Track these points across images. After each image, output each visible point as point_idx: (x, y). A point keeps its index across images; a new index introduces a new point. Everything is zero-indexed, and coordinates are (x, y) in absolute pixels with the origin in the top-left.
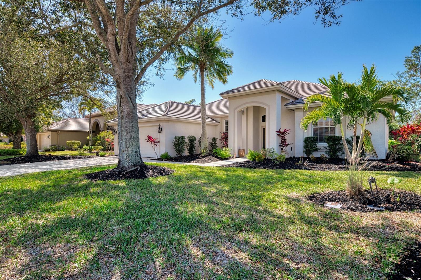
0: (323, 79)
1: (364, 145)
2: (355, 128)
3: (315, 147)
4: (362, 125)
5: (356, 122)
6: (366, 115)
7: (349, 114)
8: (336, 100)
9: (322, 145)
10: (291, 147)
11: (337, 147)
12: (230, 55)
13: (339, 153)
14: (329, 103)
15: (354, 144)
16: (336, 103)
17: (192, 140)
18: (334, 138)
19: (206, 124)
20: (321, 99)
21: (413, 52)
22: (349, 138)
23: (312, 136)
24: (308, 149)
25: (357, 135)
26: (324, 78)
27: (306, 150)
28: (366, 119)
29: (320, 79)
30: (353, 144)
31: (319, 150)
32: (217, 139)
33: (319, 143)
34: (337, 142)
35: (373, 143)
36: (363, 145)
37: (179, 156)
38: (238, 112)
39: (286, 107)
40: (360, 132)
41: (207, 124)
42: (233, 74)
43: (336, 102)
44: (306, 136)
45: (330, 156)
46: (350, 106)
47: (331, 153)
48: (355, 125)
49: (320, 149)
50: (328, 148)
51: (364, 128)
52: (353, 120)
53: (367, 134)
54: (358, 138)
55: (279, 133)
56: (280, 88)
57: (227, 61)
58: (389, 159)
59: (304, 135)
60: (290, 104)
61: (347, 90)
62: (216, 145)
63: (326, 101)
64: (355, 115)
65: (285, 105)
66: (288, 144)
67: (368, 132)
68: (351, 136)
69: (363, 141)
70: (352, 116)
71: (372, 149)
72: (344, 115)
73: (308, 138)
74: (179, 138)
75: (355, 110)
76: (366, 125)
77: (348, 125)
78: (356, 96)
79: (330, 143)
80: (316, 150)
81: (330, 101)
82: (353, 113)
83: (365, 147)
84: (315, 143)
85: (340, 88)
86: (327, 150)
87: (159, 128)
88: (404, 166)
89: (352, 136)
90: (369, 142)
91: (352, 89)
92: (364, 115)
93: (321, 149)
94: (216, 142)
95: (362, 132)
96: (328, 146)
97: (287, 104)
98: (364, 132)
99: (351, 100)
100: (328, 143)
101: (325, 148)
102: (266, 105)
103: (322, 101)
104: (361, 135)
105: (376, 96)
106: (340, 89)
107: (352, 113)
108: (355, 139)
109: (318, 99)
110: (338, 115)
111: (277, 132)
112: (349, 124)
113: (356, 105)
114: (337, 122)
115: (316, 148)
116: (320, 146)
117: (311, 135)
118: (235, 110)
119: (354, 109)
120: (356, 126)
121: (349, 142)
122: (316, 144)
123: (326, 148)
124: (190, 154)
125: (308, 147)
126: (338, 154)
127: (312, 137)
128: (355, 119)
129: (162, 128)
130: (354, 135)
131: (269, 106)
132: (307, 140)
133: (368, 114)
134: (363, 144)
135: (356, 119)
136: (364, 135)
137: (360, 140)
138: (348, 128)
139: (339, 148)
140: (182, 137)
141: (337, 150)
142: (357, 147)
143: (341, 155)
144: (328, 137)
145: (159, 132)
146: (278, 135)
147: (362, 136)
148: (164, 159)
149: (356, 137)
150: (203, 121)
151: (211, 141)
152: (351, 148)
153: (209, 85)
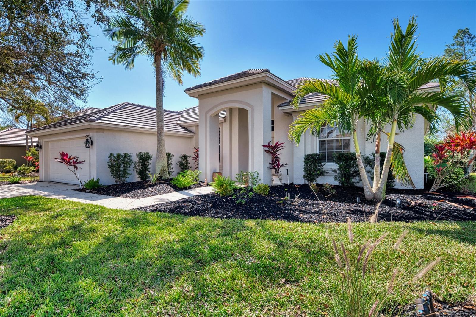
0: (325, 55)
1: (392, 168)
2: (378, 139)
3: (320, 170)
4: (389, 134)
5: (379, 129)
6: (396, 117)
7: (369, 115)
8: (347, 91)
9: (331, 166)
10: (287, 170)
11: (353, 170)
12: (200, 32)
13: (355, 180)
14: (334, 95)
15: (377, 166)
16: (345, 96)
17: (144, 159)
18: (347, 156)
19: (163, 134)
20: (321, 89)
21: (456, 37)
22: (370, 156)
23: (318, 153)
24: (310, 173)
25: (380, 151)
26: (327, 54)
27: (308, 174)
28: (395, 124)
29: (320, 56)
30: (375, 166)
31: (325, 174)
32: (190, 156)
33: (327, 164)
34: (352, 163)
35: (407, 164)
36: (390, 168)
37: (118, 183)
38: (211, 117)
39: (280, 108)
40: (387, 147)
41: (165, 135)
42: (204, 59)
43: (346, 93)
44: (309, 152)
45: (341, 184)
46: (369, 102)
47: (343, 179)
48: (378, 133)
49: (327, 173)
50: (338, 172)
51: (393, 139)
52: (376, 127)
53: (398, 149)
54: (383, 155)
55: (267, 149)
56: (267, 77)
57: (196, 40)
58: (431, 191)
59: (306, 151)
60: (286, 104)
61: (365, 73)
62: (189, 165)
63: (330, 93)
64: (378, 118)
65: (278, 106)
66: (282, 166)
67: (399, 145)
68: (372, 153)
69: (391, 161)
70: (373, 120)
71: (406, 174)
72: (359, 117)
73: (309, 155)
74: (119, 156)
75: (379, 109)
76: (396, 134)
77: (368, 135)
78: (378, 82)
79: (341, 164)
80: (322, 174)
81: (336, 92)
82: (375, 113)
83: (394, 170)
84: (320, 163)
85: (352, 69)
86: (337, 174)
87: (87, 141)
88: (461, 207)
89: (374, 152)
90: (401, 163)
91: (373, 70)
92: (393, 117)
93: (330, 172)
94: (189, 162)
95: (390, 145)
96: (338, 169)
97: (281, 105)
98: (392, 146)
99: (370, 90)
100: (339, 164)
101: (334, 171)
102: (248, 105)
103: (324, 93)
104: (387, 152)
105: (414, 80)
106: (352, 71)
107: (373, 114)
108: (378, 157)
109: (315, 89)
110: (347, 116)
111: (264, 146)
112: (370, 134)
113: (380, 99)
114: (346, 128)
115: (322, 171)
116: (328, 167)
117: (316, 150)
118: (206, 113)
119: (376, 107)
120: (379, 136)
121: (368, 162)
122: (322, 165)
123: (336, 172)
124: (141, 179)
125: (309, 170)
126: (353, 180)
127: (316, 155)
128: (377, 124)
129: (92, 141)
130: (377, 152)
131: (252, 107)
132: (309, 159)
133: (400, 116)
134: (391, 166)
135: (379, 123)
136: (393, 151)
137: (386, 159)
138: (367, 140)
139: (355, 172)
140: (125, 154)
141: (352, 175)
142: (381, 170)
143: (358, 182)
144: (337, 155)
145: (87, 147)
146: (266, 151)
147: (389, 153)
148: (87, 189)
149: (379, 155)
150: (158, 131)
151: (180, 160)
152: (372, 172)
153: (173, 77)
